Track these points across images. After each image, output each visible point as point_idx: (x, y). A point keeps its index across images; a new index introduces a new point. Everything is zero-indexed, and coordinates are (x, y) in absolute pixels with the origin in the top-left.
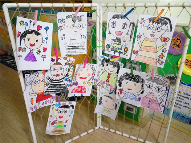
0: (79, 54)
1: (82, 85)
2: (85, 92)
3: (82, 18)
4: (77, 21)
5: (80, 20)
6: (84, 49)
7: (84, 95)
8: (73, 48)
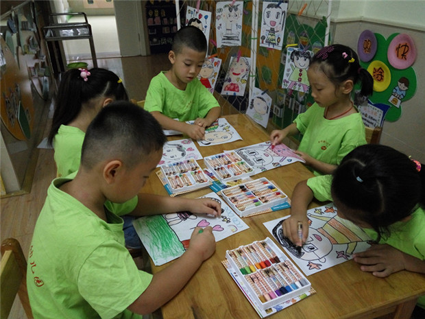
0: (233, 45)
1: (236, 82)
2: (238, 91)
3: (238, 7)
4: (233, 11)
5: (236, 9)
6: (238, 40)
7: (238, 94)
8: (229, 38)
